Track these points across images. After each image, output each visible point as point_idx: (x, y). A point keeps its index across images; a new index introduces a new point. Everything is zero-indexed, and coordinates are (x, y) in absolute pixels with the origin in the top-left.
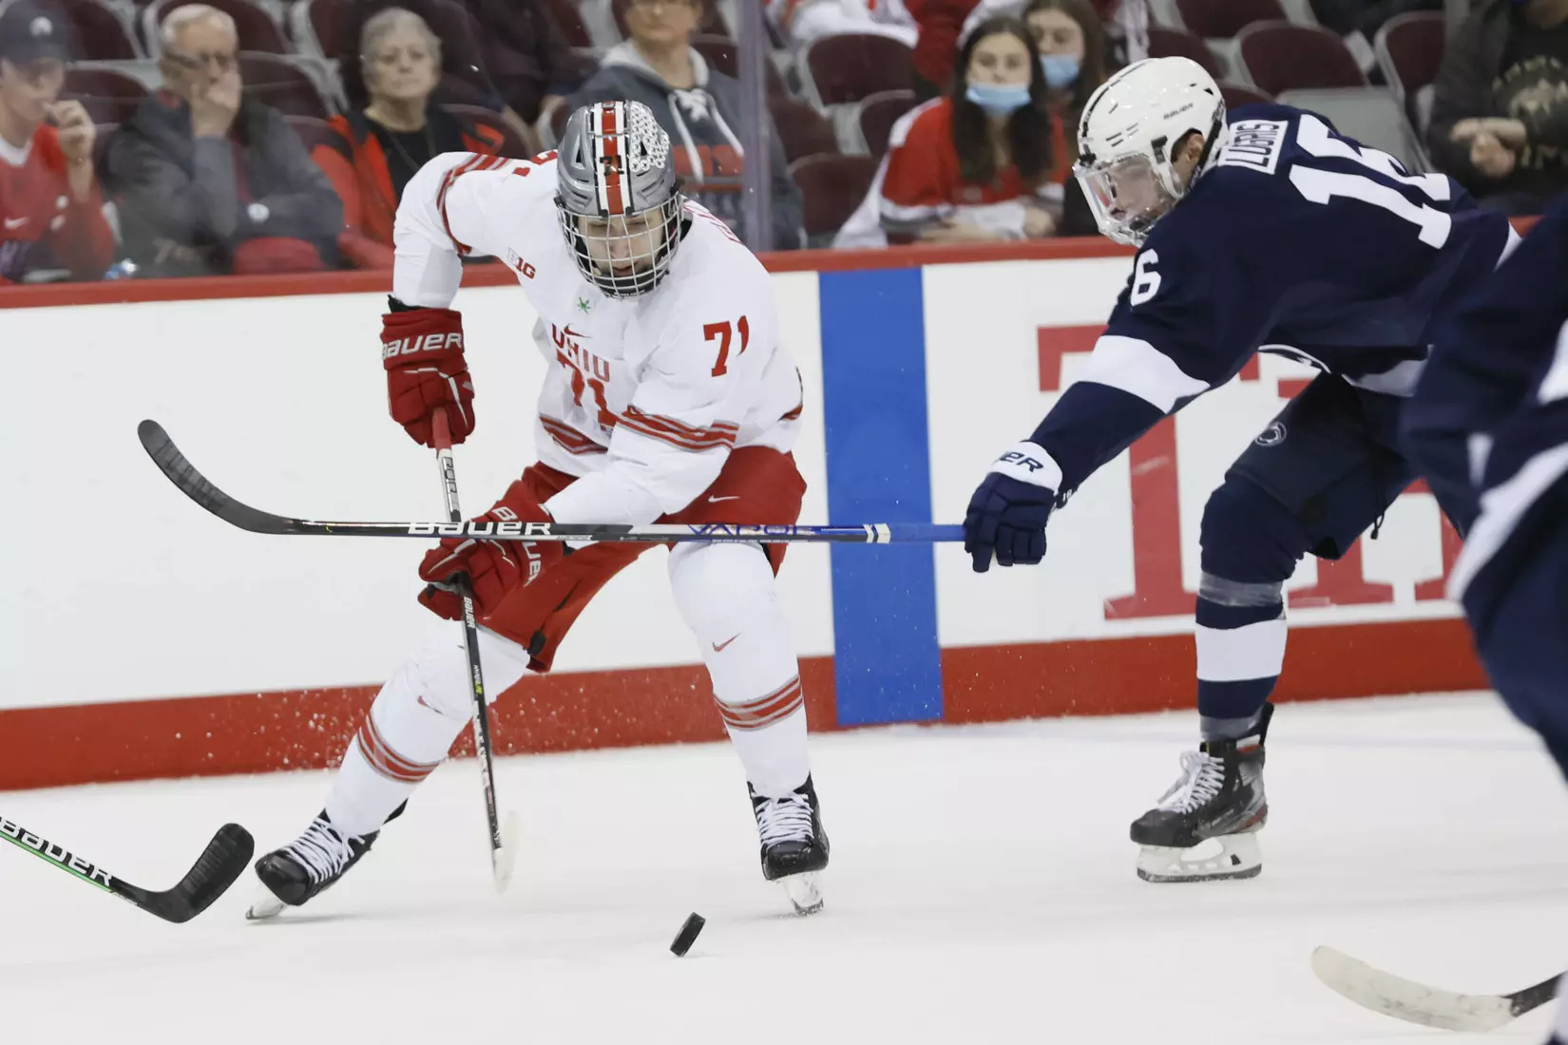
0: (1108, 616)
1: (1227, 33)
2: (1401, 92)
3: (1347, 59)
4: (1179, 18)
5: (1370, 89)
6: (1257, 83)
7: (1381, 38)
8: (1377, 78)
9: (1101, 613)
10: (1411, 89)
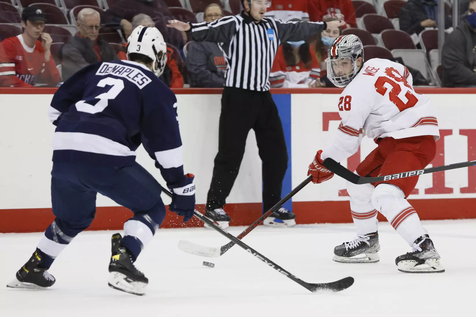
0: (340, 195)
1: (378, 32)
2: (425, 51)
3: (411, 41)
4: (365, 27)
5: (417, 50)
6: (386, 47)
7: (420, 35)
8: (419, 46)
9: (337, 194)
10: (428, 50)
